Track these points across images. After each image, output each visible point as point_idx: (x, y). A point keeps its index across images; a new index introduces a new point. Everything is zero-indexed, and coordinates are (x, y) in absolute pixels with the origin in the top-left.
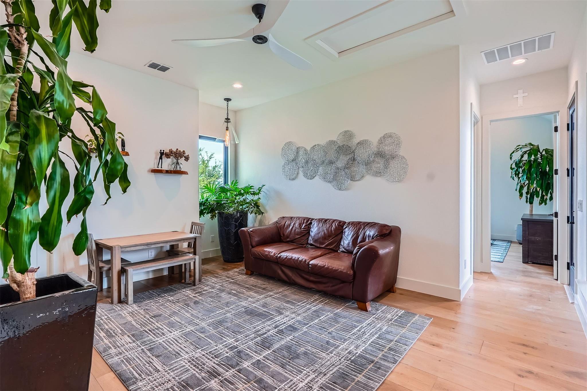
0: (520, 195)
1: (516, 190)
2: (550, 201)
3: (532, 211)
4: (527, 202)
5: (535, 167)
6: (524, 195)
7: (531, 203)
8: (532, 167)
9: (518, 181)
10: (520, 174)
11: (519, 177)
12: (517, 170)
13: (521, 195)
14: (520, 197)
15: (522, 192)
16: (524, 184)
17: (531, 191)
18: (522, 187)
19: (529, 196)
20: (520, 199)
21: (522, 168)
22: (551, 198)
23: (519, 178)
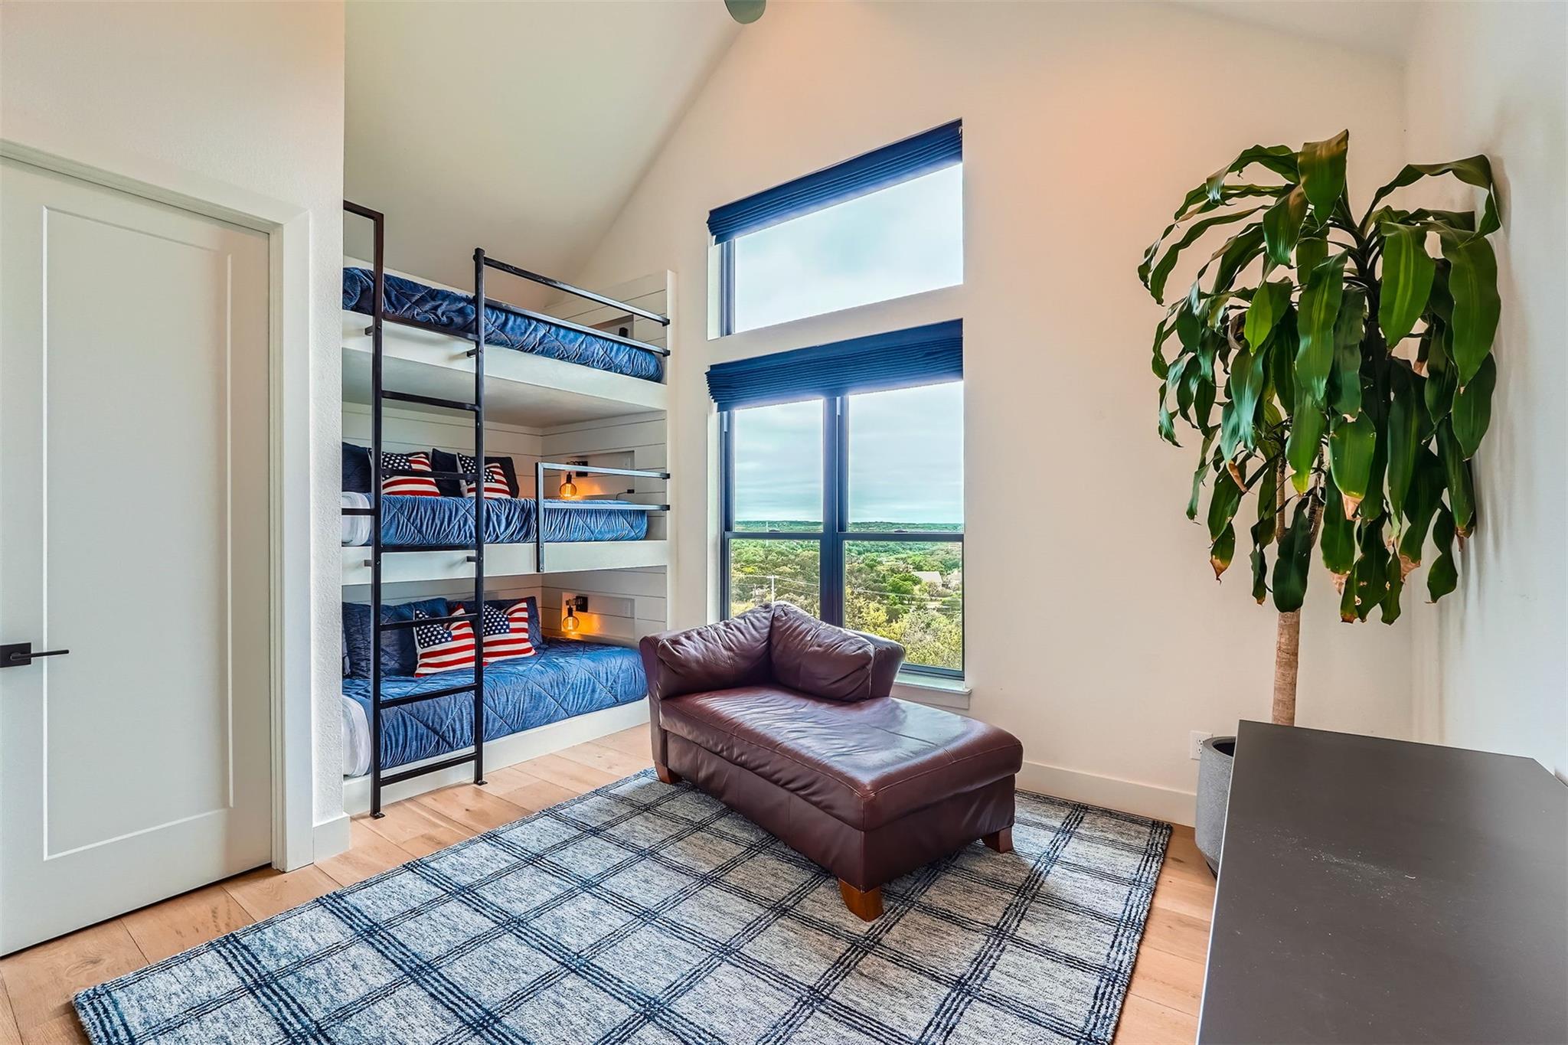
0: (1216, 545)
1: (1191, 513)
2: (1435, 598)
3: (1296, 654)
4: (1259, 591)
5: (1325, 326)
6: (1244, 544)
7: (1289, 602)
8: (1300, 324)
9: (1204, 451)
10: (1214, 404)
11: (1210, 424)
12: (1193, 366)
13: (1223, 546)
14: (1218, 562)
15: (1230, 525)
16: (1242, 468)
17: (1282, 517)
18: (1227, 493)
19: (1272, 552)
20: (1219, 572)
21: (1224, 358)
22: (1444, 580)
23: (1208, 433)
